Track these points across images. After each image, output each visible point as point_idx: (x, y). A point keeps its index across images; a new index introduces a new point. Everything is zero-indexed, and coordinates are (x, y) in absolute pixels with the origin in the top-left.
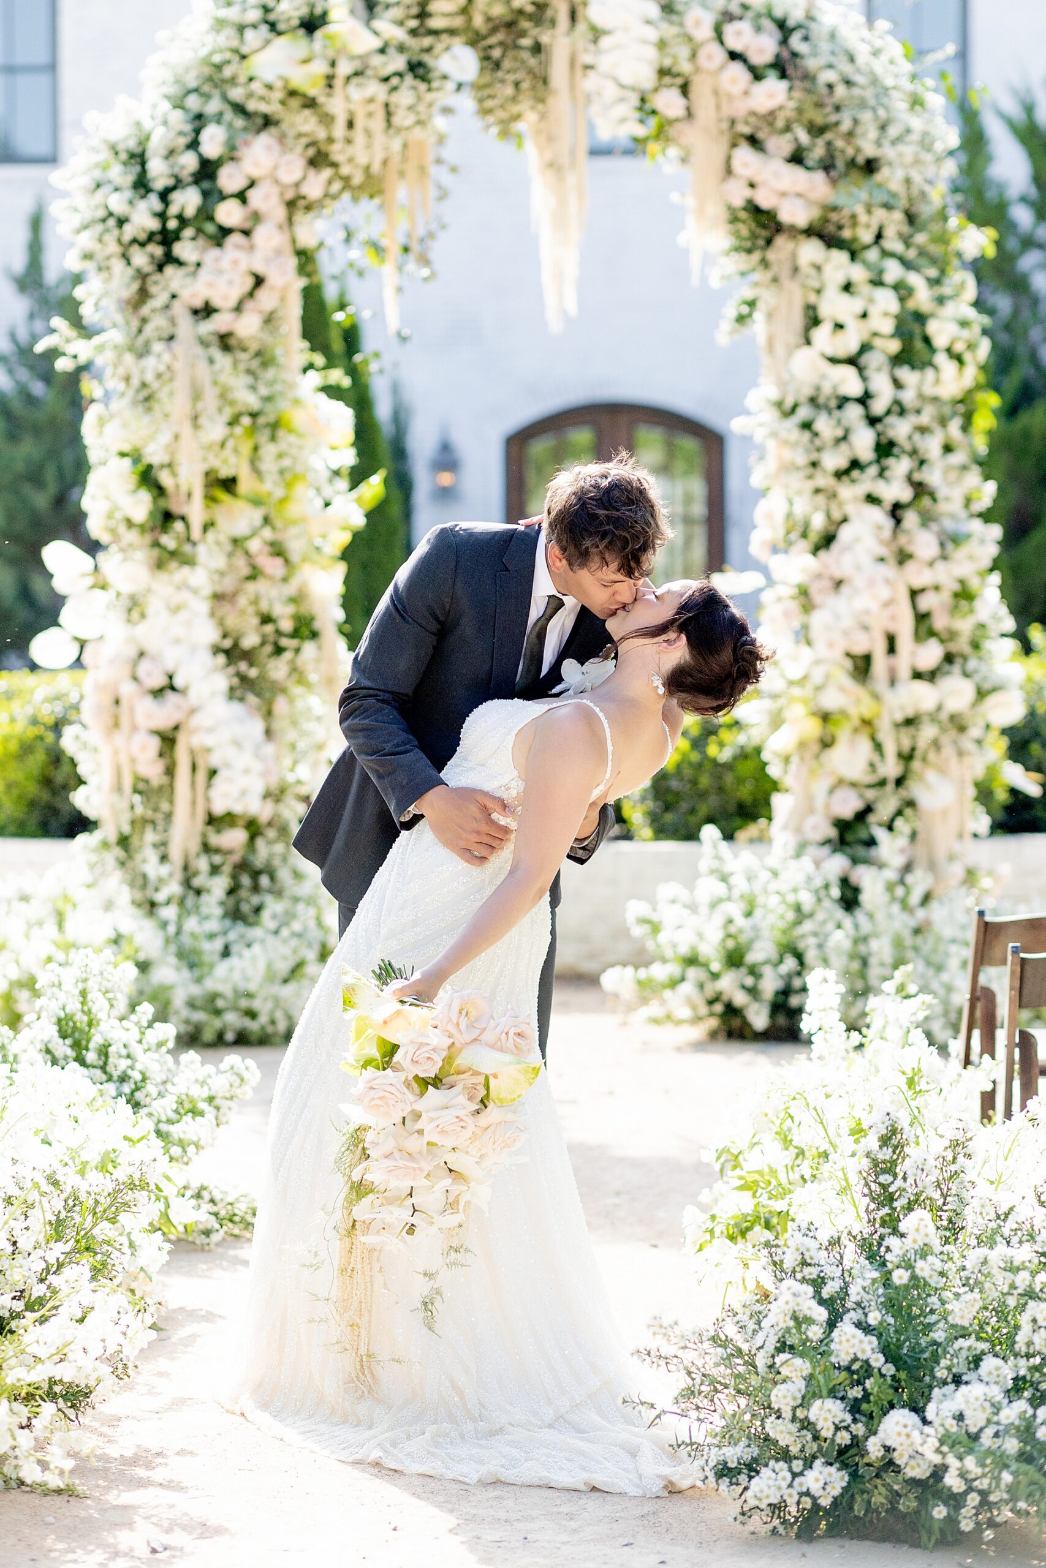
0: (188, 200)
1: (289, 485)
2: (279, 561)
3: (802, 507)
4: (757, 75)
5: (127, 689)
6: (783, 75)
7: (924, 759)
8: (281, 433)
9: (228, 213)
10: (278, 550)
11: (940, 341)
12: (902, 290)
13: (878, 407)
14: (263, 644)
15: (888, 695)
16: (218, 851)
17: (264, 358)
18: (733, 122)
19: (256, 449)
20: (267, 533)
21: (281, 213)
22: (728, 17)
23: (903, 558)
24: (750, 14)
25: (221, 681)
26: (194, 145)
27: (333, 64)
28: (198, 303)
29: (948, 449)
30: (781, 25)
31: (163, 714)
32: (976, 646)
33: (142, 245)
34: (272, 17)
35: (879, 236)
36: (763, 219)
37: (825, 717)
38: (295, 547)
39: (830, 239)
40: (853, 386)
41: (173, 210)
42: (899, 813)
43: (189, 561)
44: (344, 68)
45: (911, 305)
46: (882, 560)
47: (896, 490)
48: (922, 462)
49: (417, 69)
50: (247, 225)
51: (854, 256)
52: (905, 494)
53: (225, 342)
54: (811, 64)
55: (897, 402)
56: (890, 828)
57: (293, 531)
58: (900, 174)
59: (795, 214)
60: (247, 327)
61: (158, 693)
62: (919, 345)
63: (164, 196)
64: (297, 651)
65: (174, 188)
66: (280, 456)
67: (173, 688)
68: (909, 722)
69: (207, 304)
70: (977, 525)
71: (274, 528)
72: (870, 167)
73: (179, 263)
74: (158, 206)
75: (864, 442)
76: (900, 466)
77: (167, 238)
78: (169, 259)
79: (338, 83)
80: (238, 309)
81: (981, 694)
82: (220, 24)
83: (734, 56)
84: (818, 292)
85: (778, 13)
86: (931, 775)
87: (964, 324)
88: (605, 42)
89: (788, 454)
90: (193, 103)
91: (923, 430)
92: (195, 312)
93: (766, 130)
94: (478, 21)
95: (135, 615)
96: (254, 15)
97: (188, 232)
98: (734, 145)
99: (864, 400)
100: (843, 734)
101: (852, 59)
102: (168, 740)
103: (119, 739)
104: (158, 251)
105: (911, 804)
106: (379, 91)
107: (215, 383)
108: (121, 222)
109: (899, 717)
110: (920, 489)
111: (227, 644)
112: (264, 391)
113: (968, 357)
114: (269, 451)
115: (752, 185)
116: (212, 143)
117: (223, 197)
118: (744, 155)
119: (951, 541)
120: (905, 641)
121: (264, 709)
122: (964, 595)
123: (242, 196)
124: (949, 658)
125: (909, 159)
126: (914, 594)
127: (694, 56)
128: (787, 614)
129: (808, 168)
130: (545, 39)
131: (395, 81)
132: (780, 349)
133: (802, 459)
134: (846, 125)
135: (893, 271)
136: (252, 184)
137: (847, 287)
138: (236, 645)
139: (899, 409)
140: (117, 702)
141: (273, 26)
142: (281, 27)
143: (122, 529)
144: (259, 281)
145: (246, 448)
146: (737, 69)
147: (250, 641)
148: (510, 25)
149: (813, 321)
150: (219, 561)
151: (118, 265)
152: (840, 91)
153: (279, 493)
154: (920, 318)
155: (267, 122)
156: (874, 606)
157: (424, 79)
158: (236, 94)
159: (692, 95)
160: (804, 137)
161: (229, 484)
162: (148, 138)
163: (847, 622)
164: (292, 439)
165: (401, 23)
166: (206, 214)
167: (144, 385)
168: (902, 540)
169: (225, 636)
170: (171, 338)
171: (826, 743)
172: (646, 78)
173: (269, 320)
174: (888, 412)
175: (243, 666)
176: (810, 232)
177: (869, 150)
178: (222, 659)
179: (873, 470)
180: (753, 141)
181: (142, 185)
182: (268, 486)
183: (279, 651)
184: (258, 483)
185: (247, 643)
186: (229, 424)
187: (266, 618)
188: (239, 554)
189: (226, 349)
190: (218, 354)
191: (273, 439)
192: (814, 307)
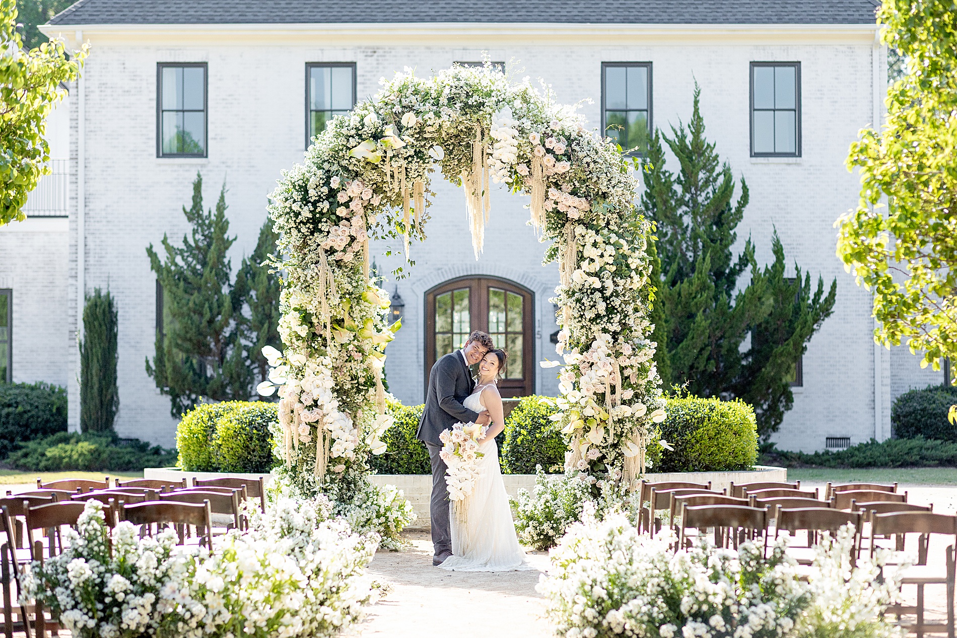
0: (325, 206)
1: (364, 323)
2: (360, 354)
3: (577, 334)
4: (558, 160)
5: (297, 406)
6: (569, 159)
7: (626, 436)
8: (361, 302)
9: (341, 212)
10: (360, 350)
11: (633, 266)
12: (617, 247)
13: (608, 293)
14: (353, 388)
15: (612, 410)
16: (334, 473)
17: (354, 271)
18: (548, 177)
19: (351, 307)
20: (355, 342)
21: (362, 211)
22: (546, 135)
23: (618, 354)
24: (555, 134)
25: (336, 403)
26: (327, 183)
27: (385, 152)
28: (328, 248)
29: (636, 310)
30: (568, 138)
31: (312, 417)
32: (648, 391)
33: (305, 224)
34: (360, 132)
35: (608, 224)
36: (561, 216)
37: (586, 420)
38: (367, 348)
39: (588, 226)
40: (598, 285)
41: (318, 210)
42: (616, 458)
43: (324, 354)
44: (390, 154)
45: (621, 251)
46: (609, 355)
47: (616, 327)
48: (626, 316)
49: (419, 154)
50: (348, 217)
51: (597, 232)
52: (619, 329)
53: (339, 264)
54: (581, 155)
55: (616, 291)
56: (612, 465)
57: (366, 341)
58: (616, 199)
59: (574, 214)
60: (348, 258)
61: (309, 408)
62: (624, 267)
63: (314, 204)
64: (367, 390)
65: (319, 201)
66: (361, 311)
67: (316, 406)
68: (620, 421)
69: (331, 247)
70: (648, 341)
71: (358, 341)
72: (605, 196)
73: (321, 231)
74: (312, 209)
75: (601, 307)
76: (617, 318)
77: (315, 221)
78: (316, 230)
79: (387, 159)
80: (344, 251)
81: (650, 410)
82: (338, 135)
83: (548, 151)
84: (583, 246)
85: (567, 134)
86: (629, 443)
87: (642, 259)
88: (496, 145)
89: (570, 312)
90: (326, 166)
91: (626, 303)
92: (326, 251)
93: (562, 181)
94: (444, 134)
95: (299, 376)
96: (353, 132)
97: (324, 220)
98: (548, 187)
99: (602, 290)
100: (593, 426)
101: (597, 153)
102: (313, 427)
103: (293, 427)
104: (311, 226)
105: (621, 455)
106: (404, 163)
107: (335, 281)
108: (297, 214)
109: (616, 419)
110: (624, 326)
111: (338, 388)
112: (355, 284)
113: (644, 272)
114: (357, 308)
115: (556, 203)
116: (335, 183)
117: (339, 205)
118: (553, 191)
119: (637, 348)
120: (618, 388)
121: (353, 415)
122: (642, 370)
123: (346, 205)
124: (636, 396)
125: (620, 193)
126: (622, 369)
127: (532, 150)
128: (570, 378)
129: (579, 197)
130: (471, 143)
131: (410, 159)
132: (567, 269)
133: (576, 314)
134: (595, 179)
135: (614, 238)
136: (351, 200)
137: (595, 245)
138: (341, 388)
139: (616, 294)
140: (292, 412)
141: (360, 136)
142: (364, 136)
143: (294, 340)
144: (353, 239)
145: (347, 308)
146: (550, 156)
147: (348, 386)
148: (456, 136)
149: (581, 258)
150: (336, 354)
151: (294, 232)
152: (592, 165)
153: (361, 326)
154: (625, 257)
155: (357, 174)
156: (606, 374)
157: (421, 158)
158: (344, 163)
159: (532, 167)
160: (577, 185)
161: (339, 322)
162: (308, 180)
163: (595, 381)
164: (366, 304)
165: (413, 136)
166: (332, 212)
167: (305, 281)
168: (617, 347)
169: (336, 385)
170: (317, 262)
171: (587, 430)
172: (513, 159)
173: (357, 254)
174: (612, 295)
175: (344, 397)
176: (580, 221)
177: (604, 189)
178: (335, 394)
179: (605, 319)
180: (556, 185)
181: (305, 200)
182: (357, 323)
183: (359, 391)
184: (352, 323)
185: (346, 387)
186: (341, 298)
187: (354, 378)
188: (344, 350)
189: (339, 267)
190: (336, 270)
191: (358, 303)
192: (582, 252)
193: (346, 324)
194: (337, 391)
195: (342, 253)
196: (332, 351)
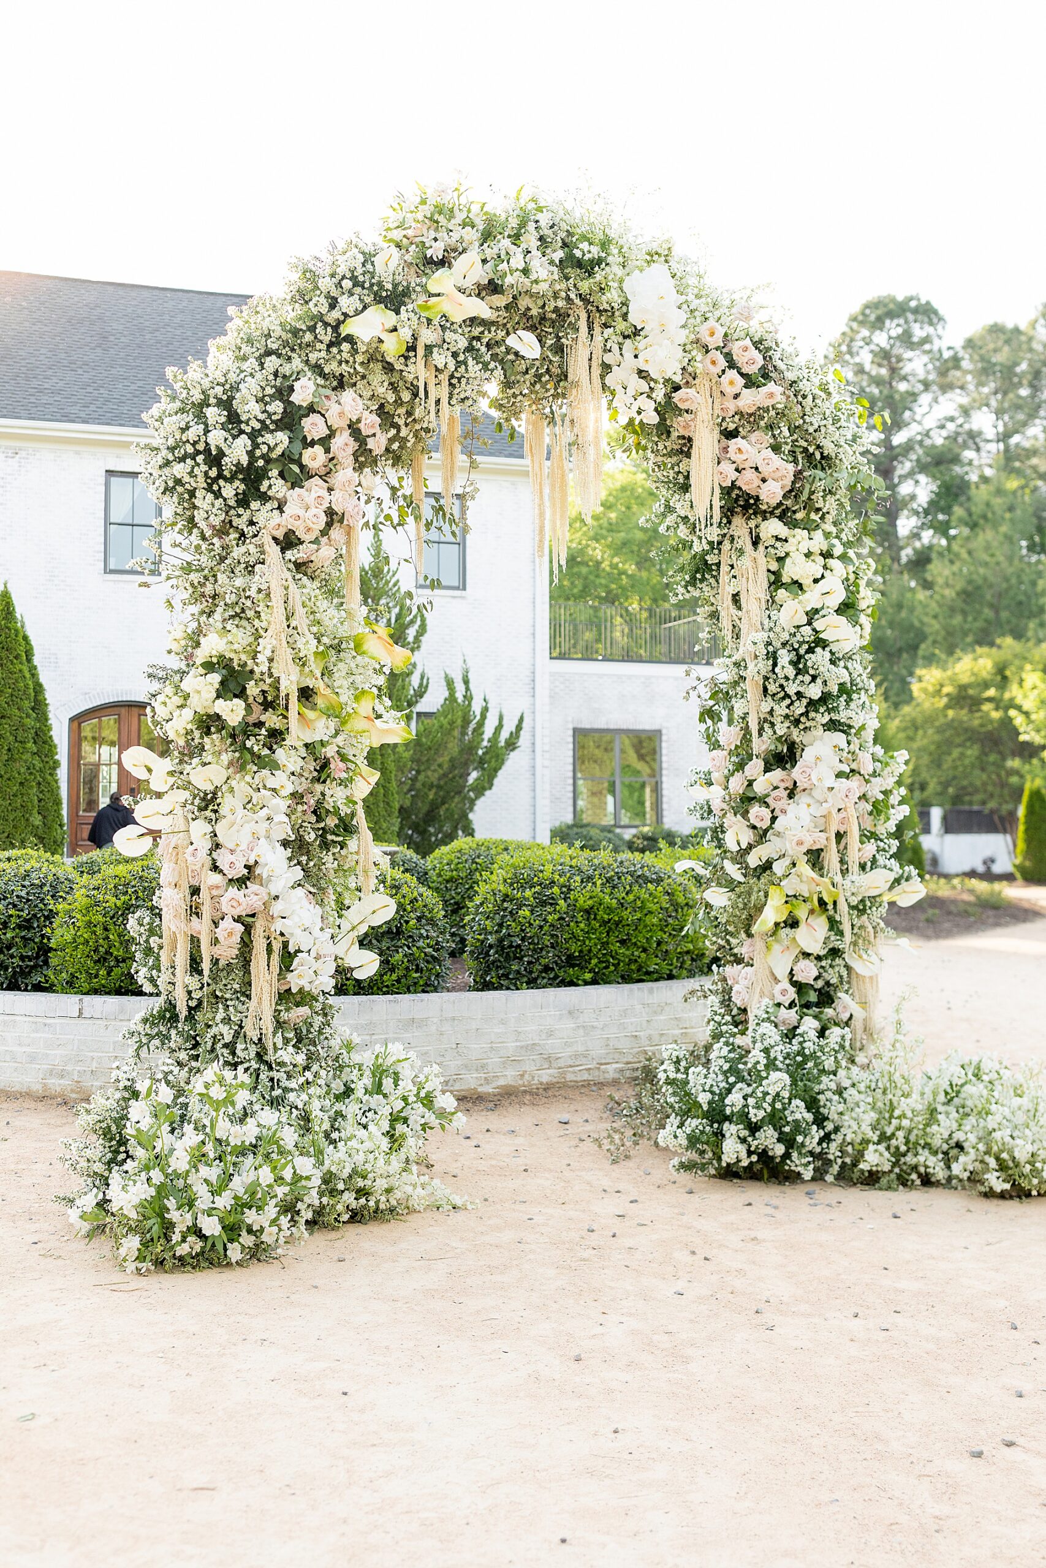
0: (277, 443)
5: (207, 878)
9: (313, 458)
15: (841, 882)
31: (245, 902)
41: (263, 450)
50: (326, 469)
59: (772, 493)
60: (323, 558)
61: (241, 882)
63: (254, 437)
67: (253, 878)
69: (291, 535)
74: (248, 445)
77: (253, 475)
78: (255, 495)
80: (316, 541)
97: (274, 473)
100: (805, 916)
102: (247, 925)
104: (243, 486)
115: (738, 470)
117: (308, 444)
140: (196, 891)
150: (296, 764)
162: (236, 386)
166: (292, 456)
169: (292, 830)
178: (288, 851)
193: (320, 701)
194: (291, 845)
195: (311, 547)
196: (288, 758)
